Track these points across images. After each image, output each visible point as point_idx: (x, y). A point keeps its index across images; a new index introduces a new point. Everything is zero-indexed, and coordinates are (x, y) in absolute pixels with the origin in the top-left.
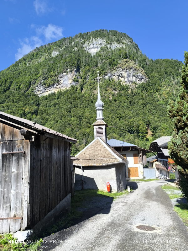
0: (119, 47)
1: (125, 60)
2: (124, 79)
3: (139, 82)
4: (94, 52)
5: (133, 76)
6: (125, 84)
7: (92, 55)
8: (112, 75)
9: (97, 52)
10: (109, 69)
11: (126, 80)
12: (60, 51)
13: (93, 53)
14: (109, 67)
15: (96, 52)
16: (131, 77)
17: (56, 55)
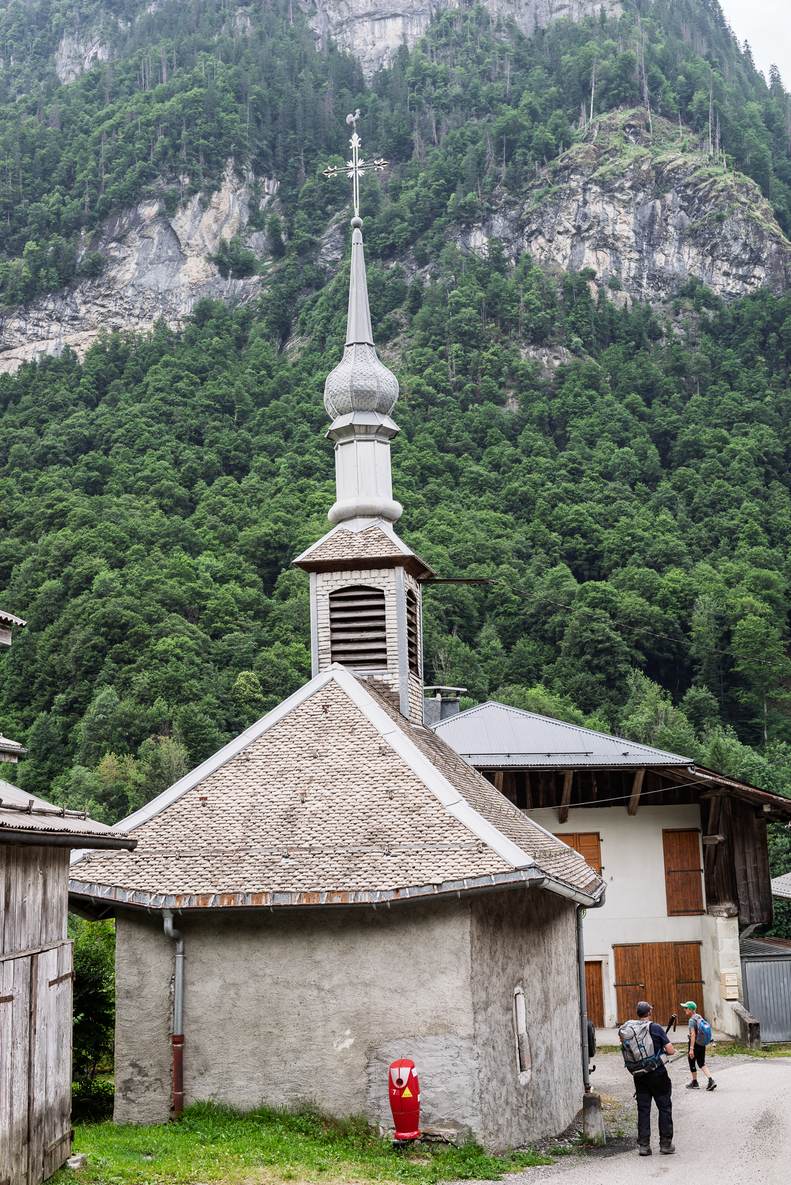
0: (576, 17)
1: (622, 115)
2: (617, 263)
3: (734, 286)
4: (380, 45)
5: (681, 241)
6: (620, 299)
7: (368, 73)
8: (519, 226)
9: (403, 50)
10: (497, 178)
11: (629, 268)
12: (116, 40)
13: (372, 52)
14: (499, 164)
15: (395, 43)
16: (670, 249)
17: (87, 65)
